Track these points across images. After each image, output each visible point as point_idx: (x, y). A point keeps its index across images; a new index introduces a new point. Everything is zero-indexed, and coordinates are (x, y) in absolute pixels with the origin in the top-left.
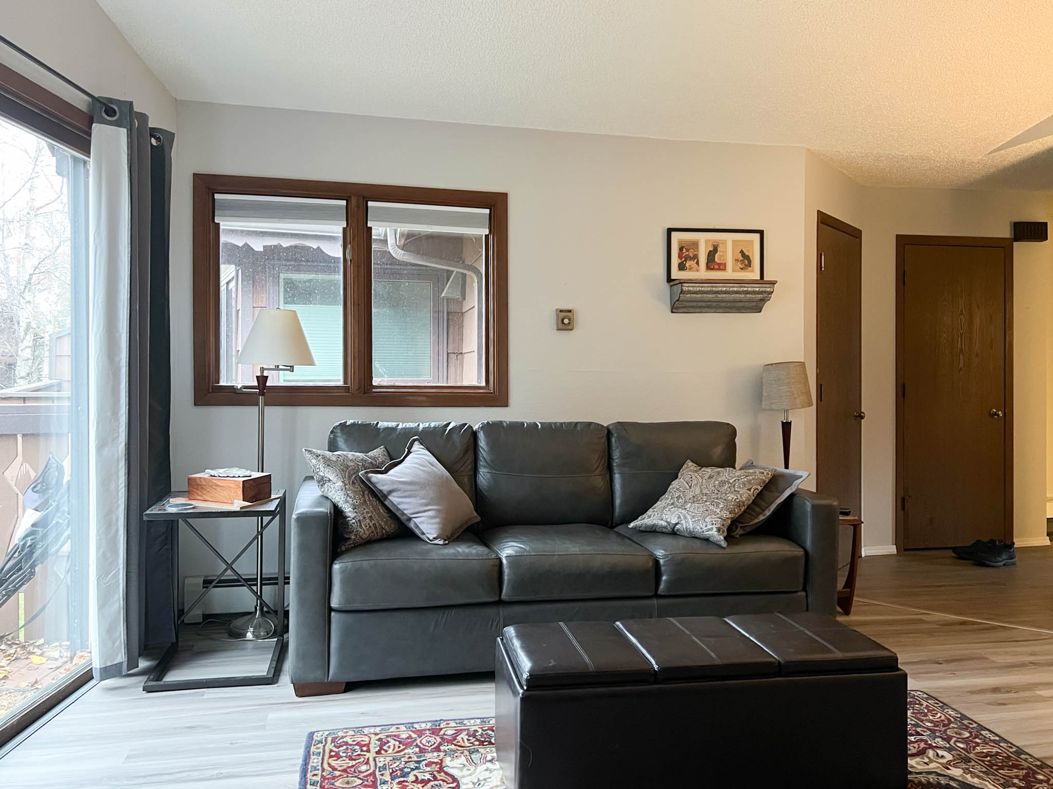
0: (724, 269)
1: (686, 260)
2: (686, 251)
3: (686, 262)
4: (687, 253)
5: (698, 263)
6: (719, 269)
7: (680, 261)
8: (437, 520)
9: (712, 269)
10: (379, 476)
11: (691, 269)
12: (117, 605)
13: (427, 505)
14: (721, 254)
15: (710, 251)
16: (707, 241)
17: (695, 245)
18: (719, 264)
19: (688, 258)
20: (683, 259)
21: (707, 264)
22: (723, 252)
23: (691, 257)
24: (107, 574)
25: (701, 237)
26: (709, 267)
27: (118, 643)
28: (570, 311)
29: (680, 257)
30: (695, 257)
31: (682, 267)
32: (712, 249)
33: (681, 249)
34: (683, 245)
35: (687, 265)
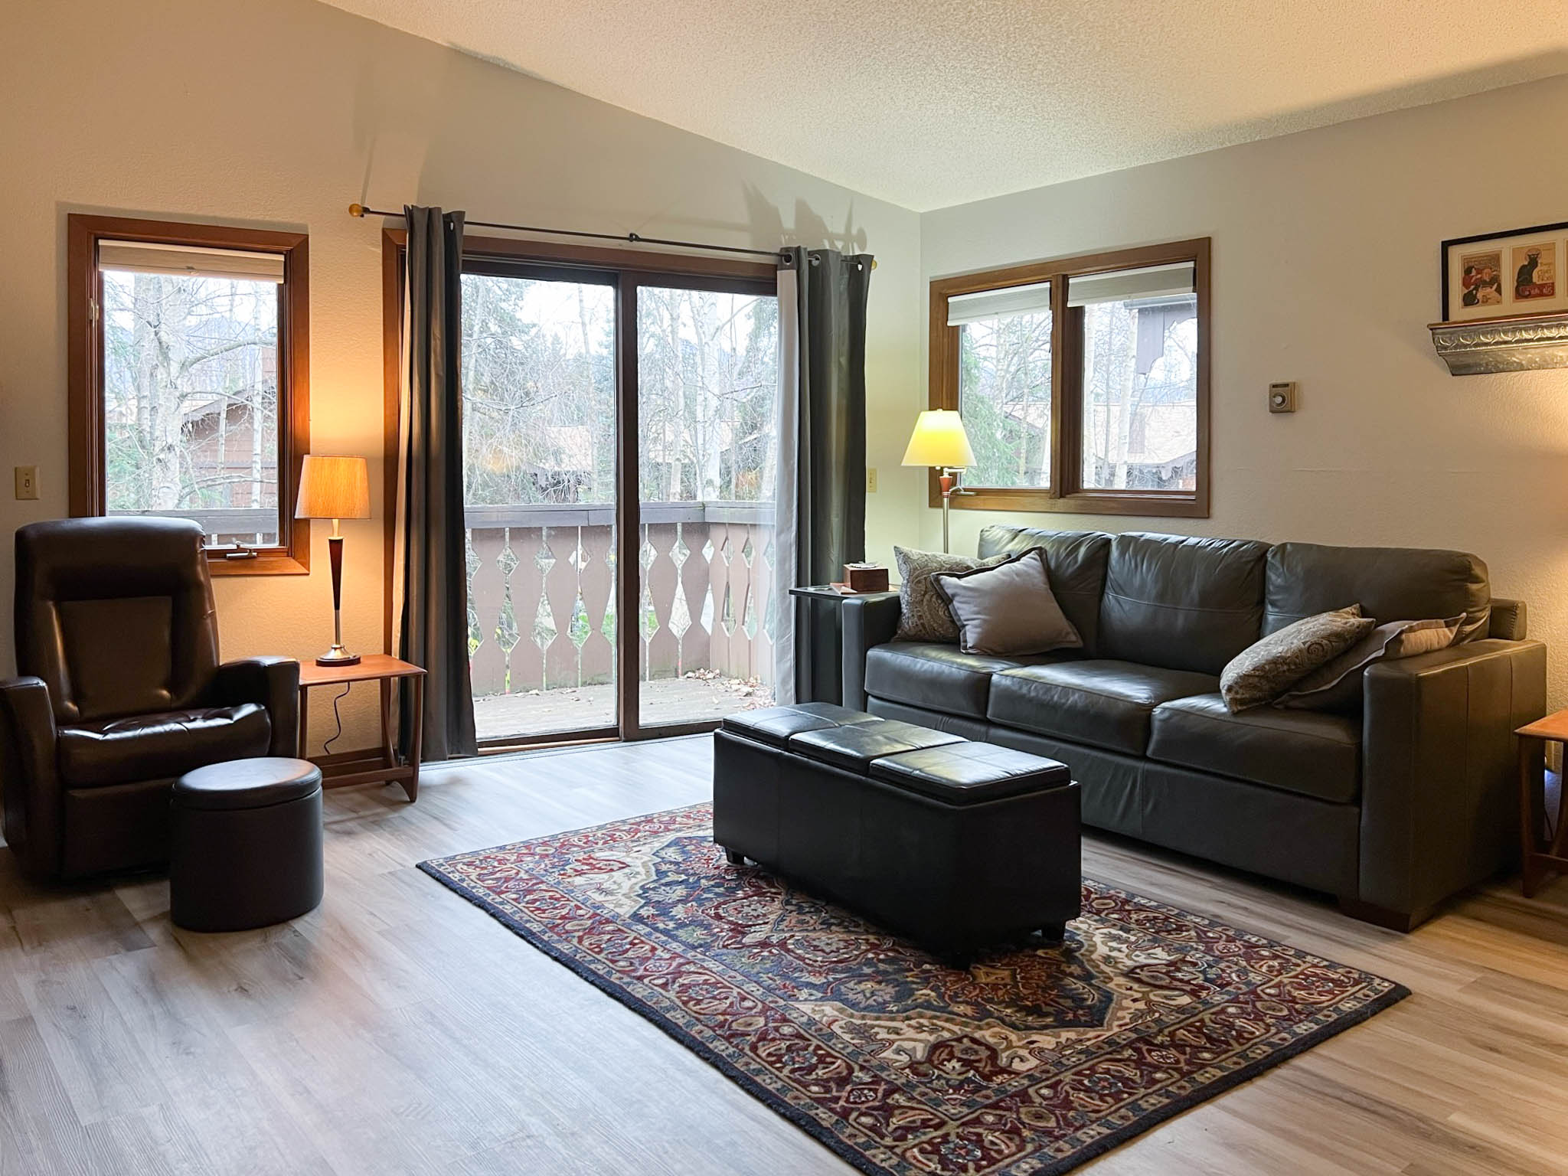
0: (1552, 294)
1: (1476, 289)
2: (1478, 273)
3: (1477, 290)
4: (1479, 276)
5: (1499, 290)
6: (1541, 295)
7: (1466, 291)
8: (979, 630)
9: (1527, 297)
10: (954, 580)
11: (1486, 301)
12: (788, 664)
13: (978, 613)
14: (1545, 268)
15: (1524, 267)
16: (1515, 251)
17: (1495, 259)
18: (1542, 286)
19: (1481, 284)
20: (1472, 287)
21: (1517, 288)
22: (1550, 264)
23: (1485, 281)
24: (783, 637)
25: (1505, 246)
26: (1520, 294)
27: (789, 694)
28: (1287, 385)
29: (1466, 283)
30: (1495, 281)
31: (1469, 300)
32: (1526, 263)
33: (1468, 271)
34: (1471, 264)
35: (1479, 296)
